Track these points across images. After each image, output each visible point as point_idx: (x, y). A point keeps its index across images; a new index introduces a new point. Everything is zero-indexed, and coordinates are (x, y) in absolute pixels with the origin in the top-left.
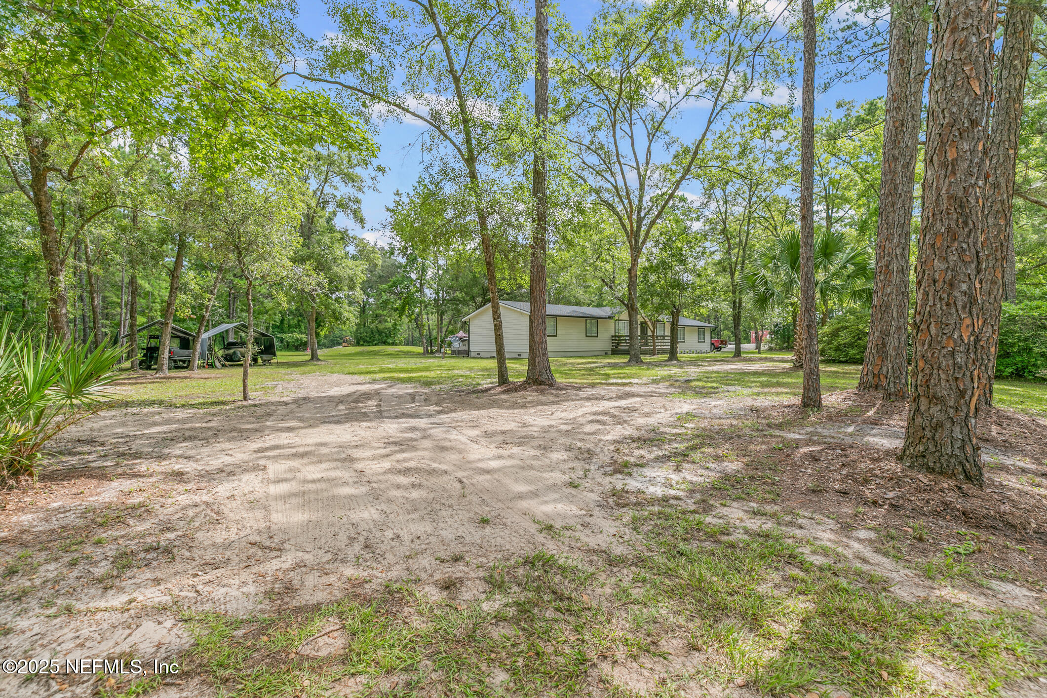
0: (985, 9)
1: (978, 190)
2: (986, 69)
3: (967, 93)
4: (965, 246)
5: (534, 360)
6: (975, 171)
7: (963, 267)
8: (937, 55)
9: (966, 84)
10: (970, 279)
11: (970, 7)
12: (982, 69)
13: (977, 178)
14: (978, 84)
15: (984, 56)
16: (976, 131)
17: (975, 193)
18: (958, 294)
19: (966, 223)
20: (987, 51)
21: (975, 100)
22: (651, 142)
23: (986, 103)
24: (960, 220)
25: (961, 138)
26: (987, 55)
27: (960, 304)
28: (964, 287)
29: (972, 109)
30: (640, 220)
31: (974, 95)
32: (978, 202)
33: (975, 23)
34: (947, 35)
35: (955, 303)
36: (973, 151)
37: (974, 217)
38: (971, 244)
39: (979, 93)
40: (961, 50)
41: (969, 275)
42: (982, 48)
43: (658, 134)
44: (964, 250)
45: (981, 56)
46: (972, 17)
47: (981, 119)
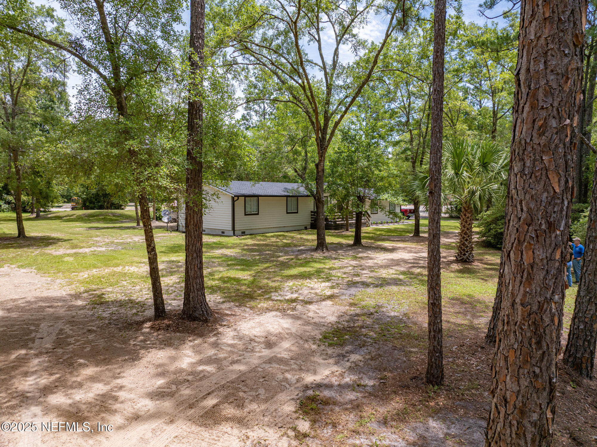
0: (566, 89)
1: (553, 306)
2: (566, 162)
3: (546, 190)
4: (537, 370)
5: (189, 295)
6: (551, 283)
7: (534, 395)
8: (517, 129)
9: (544, 178)
10: (541, 408)
11: (551, 83)
12: (562, 162)
13: (553, 292)
14: (556, 180)
15: (564, 145)
16: (553, 235)
17: (551, 310)
18: (528, 425)
19: (539, 343)
20: (568, 139)
21: (553, 198)
22: (338, 45)
23: (566, 203)
24: (534, 340)
25: (538, 241)
26: (568, 145)
27: (529, 436)
28: (535, 417)
29: (550, 209)
30: (327, 119)
31: (552, 192)
32: (552, 321)
33: (556, 104)
34: (527, 109)
35: (525, 435)
36: (550, 259)
37: (548, 337)
38: (544, 369)
39: (557, 190)
40: (541, 135)
41: (540, 404)
42: (563, 136)
43: (347, 36)
44: (536, 376)
45: (561, 145)
46: (552, 95)
47: (559, 222)
